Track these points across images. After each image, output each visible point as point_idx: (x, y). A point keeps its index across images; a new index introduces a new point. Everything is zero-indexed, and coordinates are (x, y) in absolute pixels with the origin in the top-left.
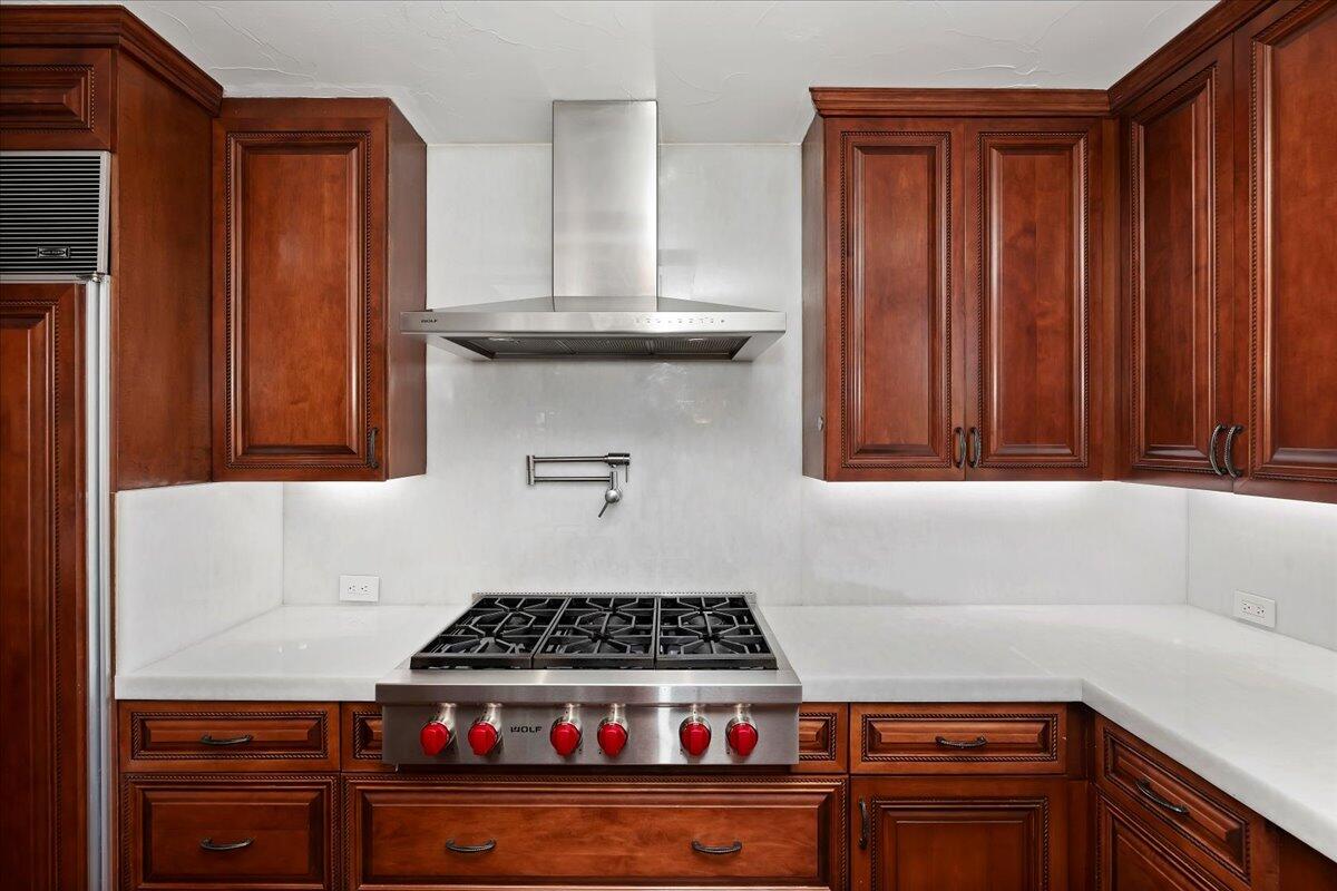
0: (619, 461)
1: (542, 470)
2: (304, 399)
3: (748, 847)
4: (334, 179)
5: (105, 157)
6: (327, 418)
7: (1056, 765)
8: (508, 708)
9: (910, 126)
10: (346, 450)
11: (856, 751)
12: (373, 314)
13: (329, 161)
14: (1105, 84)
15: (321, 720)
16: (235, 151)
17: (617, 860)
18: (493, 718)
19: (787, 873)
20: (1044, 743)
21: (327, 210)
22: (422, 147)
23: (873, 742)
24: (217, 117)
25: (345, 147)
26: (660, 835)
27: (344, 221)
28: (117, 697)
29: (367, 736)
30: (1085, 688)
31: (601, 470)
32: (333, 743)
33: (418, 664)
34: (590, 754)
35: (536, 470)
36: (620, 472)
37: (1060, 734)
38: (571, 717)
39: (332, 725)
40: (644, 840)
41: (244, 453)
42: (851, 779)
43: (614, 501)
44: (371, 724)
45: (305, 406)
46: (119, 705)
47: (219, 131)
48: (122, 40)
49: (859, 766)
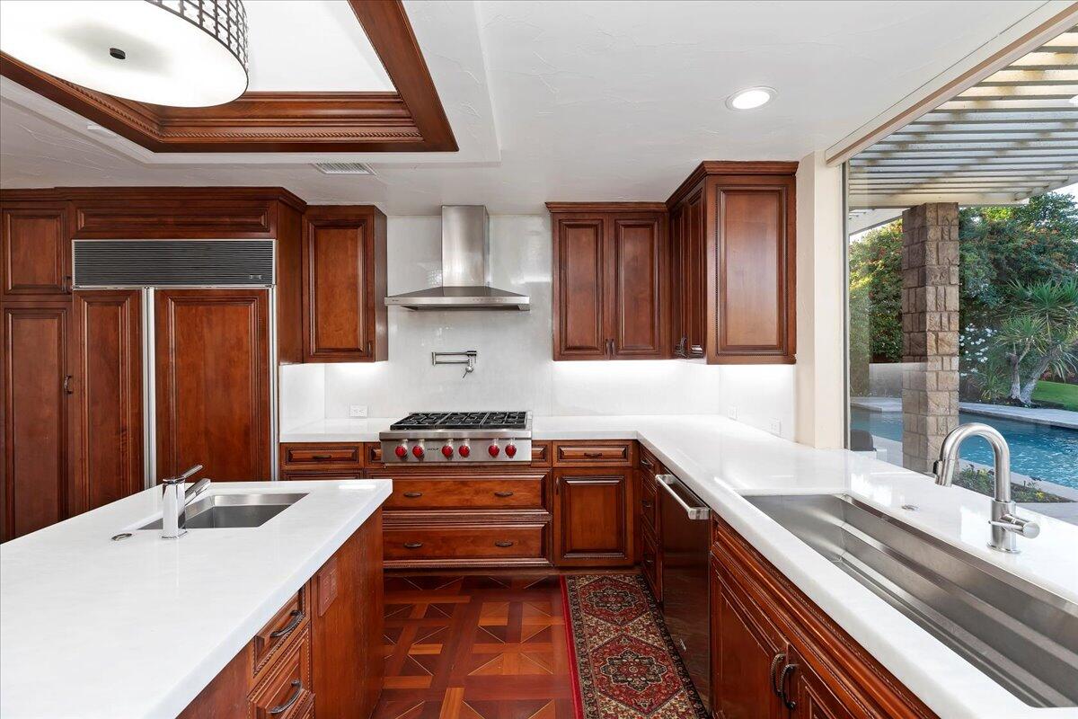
0: (472, 354)
1: (439, 359)
2: (341, 329)
3: (515, 494)
4: (352, 239)
5: (274, 241)
6: (350, 337)
7: (628, 464)
8: (427, 440)
9: (587, 217)
10: (359, 350)
11: (555, 458)
12: (369, 294)
13: (350, 232)
14: (664, 200)
15: (357, 448)
16: (311, 227)
17: (467, 500)
18: (422, 445)
19: (529, 504)
20: (625, 455)
21: (349, 253)
22: (385, 217)
23: (561, 455)
24: (303, 213)
25: (356, 226)
26: (483, 491)
27: (356, 256)
28: (281, 441)
29: (374, 454)
30: (638, 434)
31: (464, 358)
32: (361, 458)
33: (392, 428)
34: (457, 457)
35: (436, 359)
36: (473, 358)
37: (630, 452)
38: (450, 445)
39: (361, 452)
40: (477, 492)
41: (316, 352)
42: (554, 469)
43: (470, 372)
44: (376, 451)
45: (342, 332)
46: (281, 445)
47: (305, 220)
48: (280, 198)
49: (556, 464)
